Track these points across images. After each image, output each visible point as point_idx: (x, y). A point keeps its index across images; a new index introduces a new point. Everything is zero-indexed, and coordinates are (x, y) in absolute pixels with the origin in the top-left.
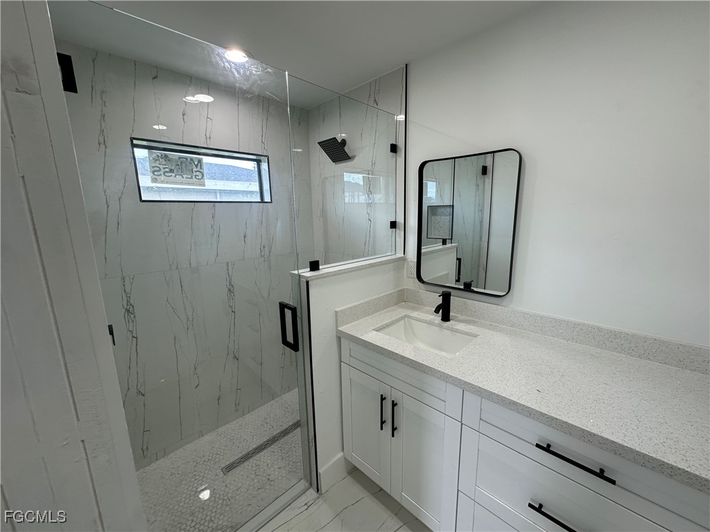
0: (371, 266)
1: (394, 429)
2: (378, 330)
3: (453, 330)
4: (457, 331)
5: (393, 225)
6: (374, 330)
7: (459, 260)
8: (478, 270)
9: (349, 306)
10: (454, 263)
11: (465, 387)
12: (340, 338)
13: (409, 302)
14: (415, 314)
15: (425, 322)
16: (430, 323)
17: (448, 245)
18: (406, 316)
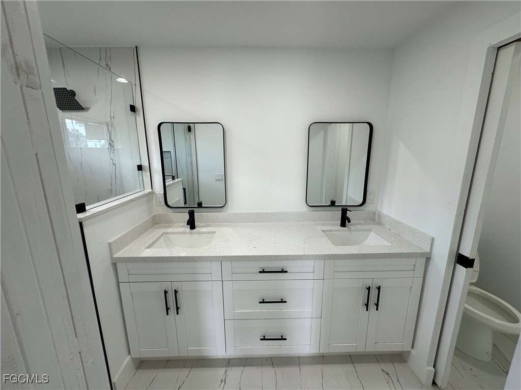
0: (132, 201)
1: (178, 309)
2: (149, 247)
3: (199, 233)
4: (203, 233)
5: (140, 168)
6: (146, 248)
7: (184, 189)
8: (194, 194)
9: (119, 236)
10: (182, 191)
11: (222, 259)
12: (115, 263)
13: (161, 223)
14: (170, 230)
15: (180, 233)
16: (184, 233)
17: (176, 180)
18: (164, 233)
